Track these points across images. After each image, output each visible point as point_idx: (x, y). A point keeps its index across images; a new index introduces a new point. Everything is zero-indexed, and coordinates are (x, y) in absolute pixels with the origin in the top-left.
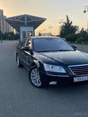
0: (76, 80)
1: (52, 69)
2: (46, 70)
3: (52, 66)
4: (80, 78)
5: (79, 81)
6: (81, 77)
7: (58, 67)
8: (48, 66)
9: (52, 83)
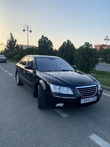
0: (83, 101)
1: (59, 90)
2: (52, 91)
3: (59, 87)
4: (86, 100)
5: (86, 102)
6: (88, 99)
7: (65, 88)
8: (55, 87)
9: (59, 105)
